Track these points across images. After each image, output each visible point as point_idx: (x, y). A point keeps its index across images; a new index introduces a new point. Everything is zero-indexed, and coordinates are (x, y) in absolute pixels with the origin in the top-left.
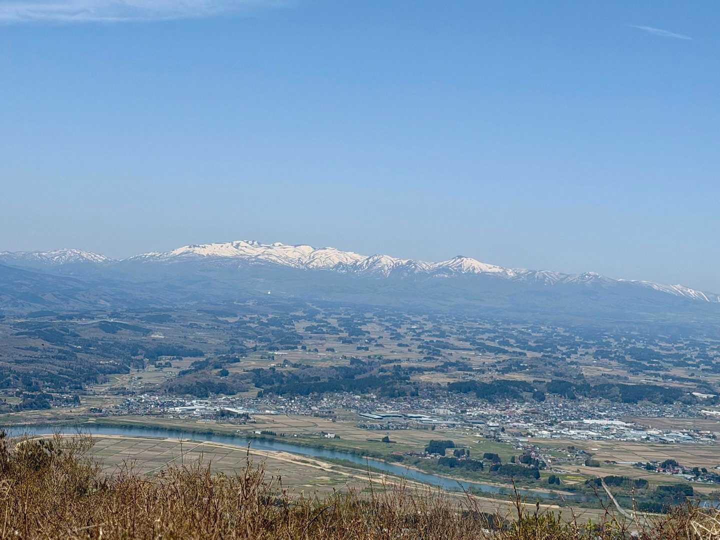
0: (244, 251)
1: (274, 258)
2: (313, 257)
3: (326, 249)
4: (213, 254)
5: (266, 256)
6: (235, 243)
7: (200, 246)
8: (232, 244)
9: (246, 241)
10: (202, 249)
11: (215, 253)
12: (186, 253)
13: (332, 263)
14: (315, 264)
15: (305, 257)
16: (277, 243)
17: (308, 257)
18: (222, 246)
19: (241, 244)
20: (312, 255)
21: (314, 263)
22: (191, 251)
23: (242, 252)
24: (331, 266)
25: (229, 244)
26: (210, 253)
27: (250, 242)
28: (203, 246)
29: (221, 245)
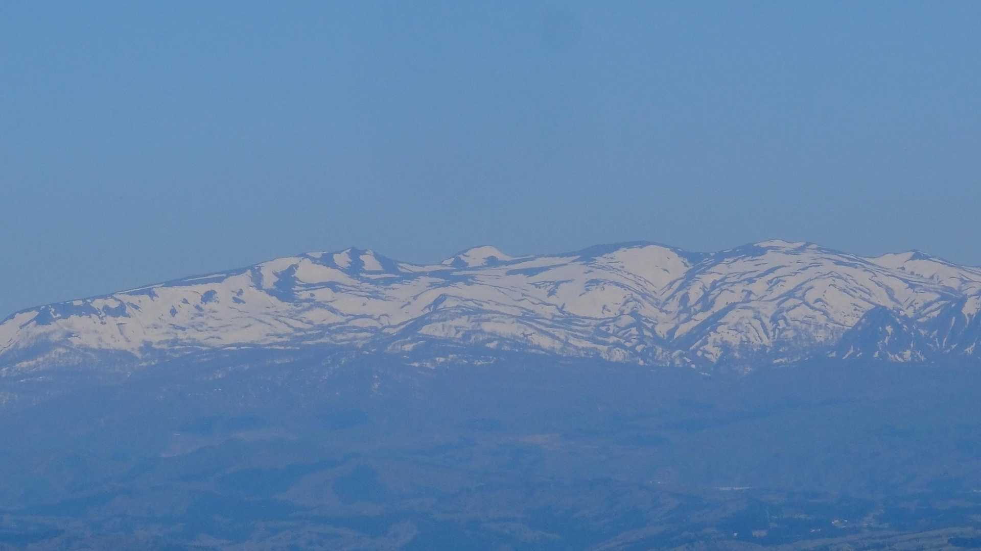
0: (333, 311)
1: (508, 329)
2: (706, 302)
3: (763, 251)
4: (175, 342)
5: (457, 322)
6: (269, 273)
7: (98, 304)
8: (257, 281)
9: (318, 255)
10: (109, 319)
11: (181, 335)
12: (29, 353)
13: (822, 320)
14: (734, 339)
15: (661, 306)
16: (472, 252)
17: (673, 306)
18: (208, 296)
19: (298, 273)
20: (695, 293)
21: (725, 334)
22: (55, 338)
23: (318, 316)
24: (821, 336)
25: (242, 281)
26: (155, 337)
27: (342, 259)
28: (113, 304)
29: (203, 289)
